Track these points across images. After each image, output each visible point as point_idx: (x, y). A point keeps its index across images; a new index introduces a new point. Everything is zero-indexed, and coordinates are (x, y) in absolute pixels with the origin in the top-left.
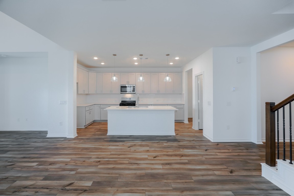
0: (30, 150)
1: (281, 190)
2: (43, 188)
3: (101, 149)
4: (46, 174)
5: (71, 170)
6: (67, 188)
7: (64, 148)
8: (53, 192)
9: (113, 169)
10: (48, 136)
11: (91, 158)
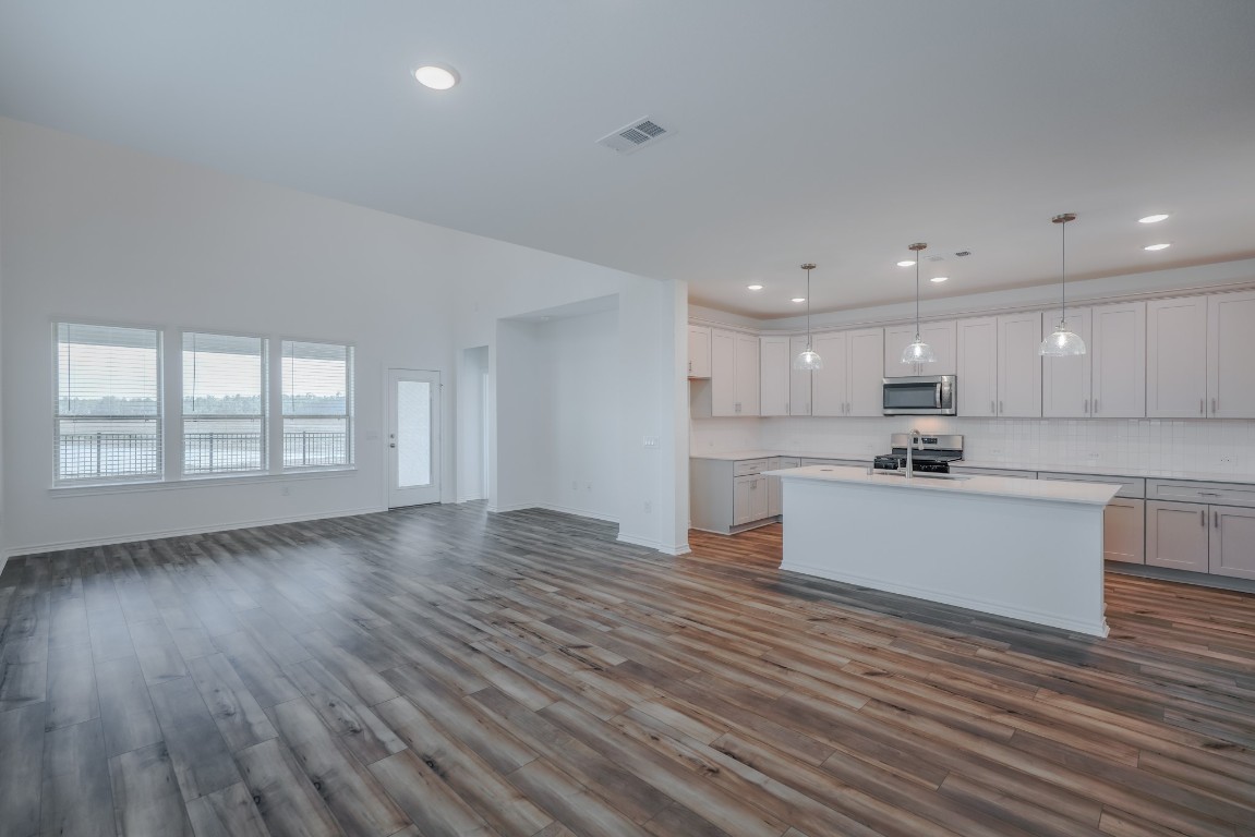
0: (564, 560)
2: (534, 634)
3: (719, 599)
4: (556, 612)
5: (606, 623)
6: (572, 651)
7: (631, 575)
8: (545, 647)
9: (702, 654)
10: (621, 538)
11: (671, 613)
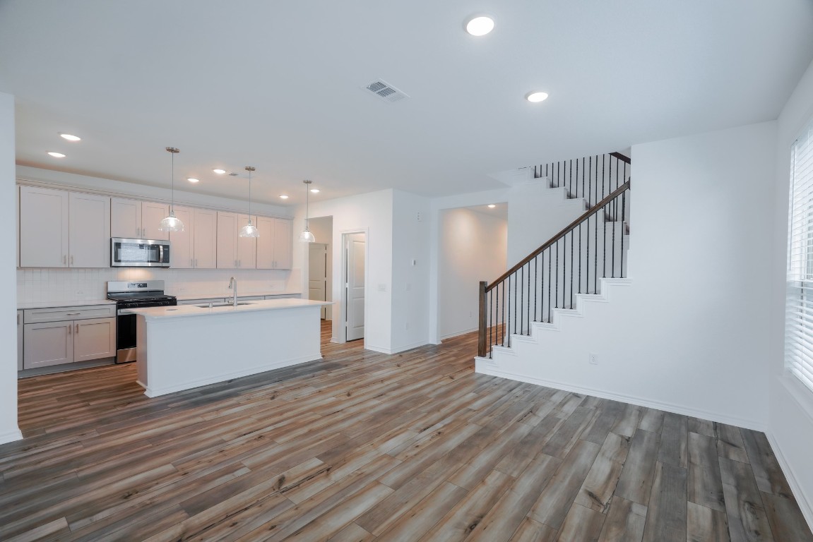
1: (495, 377)
